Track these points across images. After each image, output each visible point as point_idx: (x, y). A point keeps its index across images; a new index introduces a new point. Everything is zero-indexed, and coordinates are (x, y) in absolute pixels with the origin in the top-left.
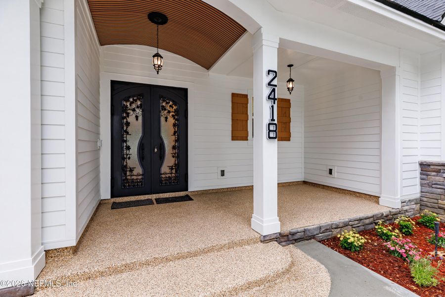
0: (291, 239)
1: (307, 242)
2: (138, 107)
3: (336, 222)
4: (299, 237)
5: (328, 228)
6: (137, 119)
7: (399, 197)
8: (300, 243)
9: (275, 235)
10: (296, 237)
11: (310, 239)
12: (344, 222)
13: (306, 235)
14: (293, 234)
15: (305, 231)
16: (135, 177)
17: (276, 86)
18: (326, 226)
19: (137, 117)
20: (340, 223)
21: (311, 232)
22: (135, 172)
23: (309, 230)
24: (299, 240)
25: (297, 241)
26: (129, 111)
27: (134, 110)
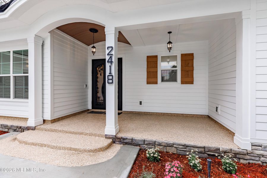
0: (122, 141)
1: (133, 146)
2: (101, 70)
3: (159, 141)
4: (127, 142)
5: (151, 143)
6: (101, 75)
7: (249, 139)
8: (129, 146)
9: (112, 136)
10: (125, 141)
11: (136, 146)
12: (167, 143)
13: (133, 143)
14: (124, 139)
15: (132, 139)
16: (100, 101)
17: (112, 54)
18: (149, 141)
19: (101, 74)
20: (163, 142)
21: (137, 141)
22: (100, 99)
23: (135, 140)
24: (128, 144)
25: (127, 144)
26: (98, 72)
27: (100, 71)
